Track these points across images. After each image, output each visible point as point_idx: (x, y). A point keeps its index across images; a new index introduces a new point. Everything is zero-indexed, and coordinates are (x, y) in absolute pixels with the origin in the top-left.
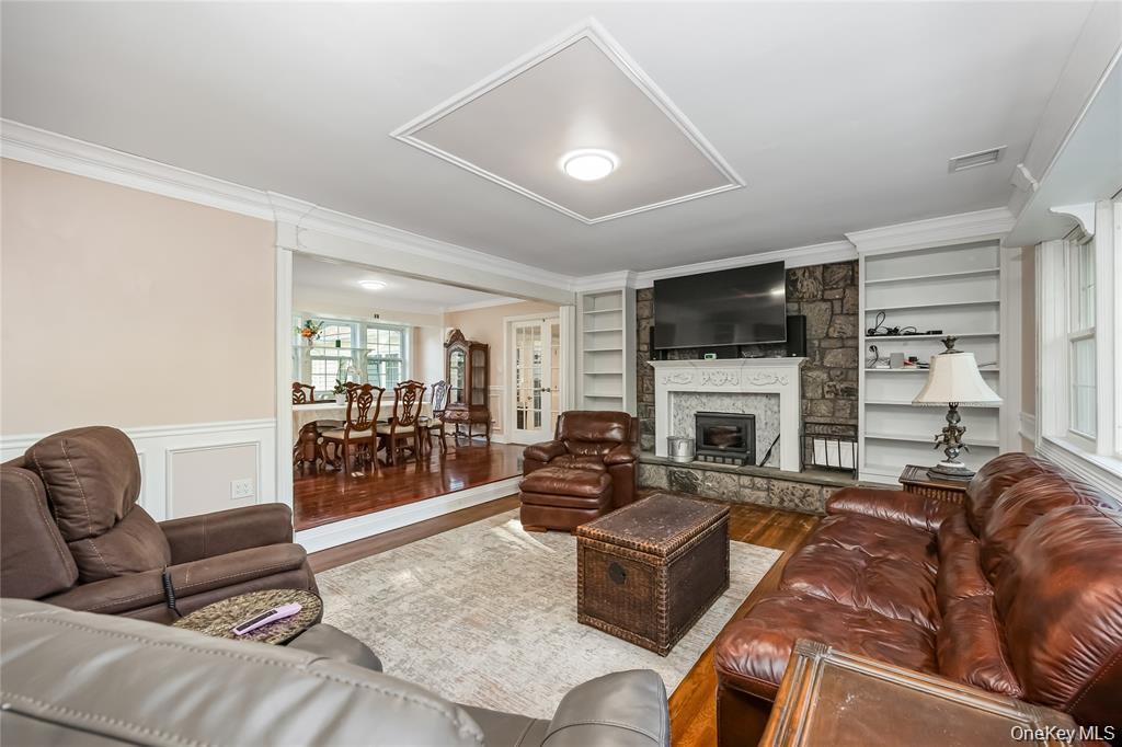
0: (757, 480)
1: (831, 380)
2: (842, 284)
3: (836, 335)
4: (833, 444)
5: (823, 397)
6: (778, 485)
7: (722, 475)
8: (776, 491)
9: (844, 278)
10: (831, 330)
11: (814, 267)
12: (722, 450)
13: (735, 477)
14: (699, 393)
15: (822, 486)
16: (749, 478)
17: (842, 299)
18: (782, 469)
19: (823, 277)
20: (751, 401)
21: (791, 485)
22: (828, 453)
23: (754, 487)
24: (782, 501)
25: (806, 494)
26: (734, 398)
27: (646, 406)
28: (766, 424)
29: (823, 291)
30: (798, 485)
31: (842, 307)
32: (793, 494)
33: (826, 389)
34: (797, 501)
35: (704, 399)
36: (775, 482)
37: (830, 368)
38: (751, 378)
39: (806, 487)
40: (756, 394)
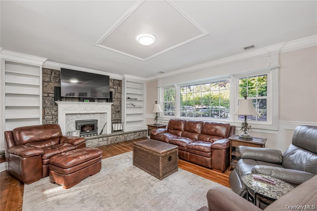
0: (104, 138)
1: (115, 109)
2: (117, 85)
3: (116, 97)
4: (117, 125)
5: (113, 113)
6: (110, 138)
7: (93, 140)
8: (110, 140)
9: (118, 84)
10: (115, 96)
11: (112, 79)
12: (88, 132)
13: (98, 139)
14: (77, 114)
15: (120, 135)
16: (102, 138)
17: (117, 89)
18: (107, 134)
19: (113, 82)
20: (96, 115)
21: (113, 137)
22: (117, 127)
23: (103, 140)
24: (111, 142)
25: (117, 138)
26: (90, 115)
27: (47, 121)
28: (100, 122)
29: (113, 86)
30: (115, 136)
31: (117, 90)
32: (114, 139)
33: (114, 111)
34: (115, 141)
35: (79, 116)
36: (109, 137)
37: (115, 106)
38: (99, 108)
39: (117, 136)
40: (97, 113)
